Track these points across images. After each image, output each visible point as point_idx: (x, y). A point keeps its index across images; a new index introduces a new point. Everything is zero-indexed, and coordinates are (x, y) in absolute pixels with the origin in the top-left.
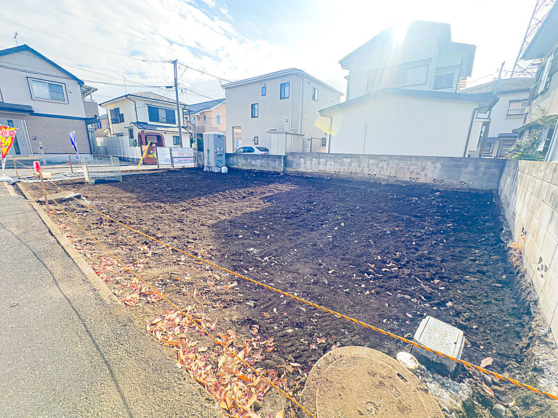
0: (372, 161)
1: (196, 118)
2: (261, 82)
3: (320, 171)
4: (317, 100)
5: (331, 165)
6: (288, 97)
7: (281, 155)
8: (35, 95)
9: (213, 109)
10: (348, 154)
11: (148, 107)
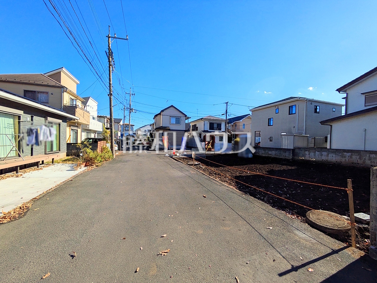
0: (373, 156)
1: (231, 126)
2: (275, 106)
3: (323, 160)
4: (319, 113)
5: (332, 157)
6: (295, 114)
7: (291, 149)
8: (171, 123)
9: (241, 121)
10: (347, 150)
11: (209, 123)
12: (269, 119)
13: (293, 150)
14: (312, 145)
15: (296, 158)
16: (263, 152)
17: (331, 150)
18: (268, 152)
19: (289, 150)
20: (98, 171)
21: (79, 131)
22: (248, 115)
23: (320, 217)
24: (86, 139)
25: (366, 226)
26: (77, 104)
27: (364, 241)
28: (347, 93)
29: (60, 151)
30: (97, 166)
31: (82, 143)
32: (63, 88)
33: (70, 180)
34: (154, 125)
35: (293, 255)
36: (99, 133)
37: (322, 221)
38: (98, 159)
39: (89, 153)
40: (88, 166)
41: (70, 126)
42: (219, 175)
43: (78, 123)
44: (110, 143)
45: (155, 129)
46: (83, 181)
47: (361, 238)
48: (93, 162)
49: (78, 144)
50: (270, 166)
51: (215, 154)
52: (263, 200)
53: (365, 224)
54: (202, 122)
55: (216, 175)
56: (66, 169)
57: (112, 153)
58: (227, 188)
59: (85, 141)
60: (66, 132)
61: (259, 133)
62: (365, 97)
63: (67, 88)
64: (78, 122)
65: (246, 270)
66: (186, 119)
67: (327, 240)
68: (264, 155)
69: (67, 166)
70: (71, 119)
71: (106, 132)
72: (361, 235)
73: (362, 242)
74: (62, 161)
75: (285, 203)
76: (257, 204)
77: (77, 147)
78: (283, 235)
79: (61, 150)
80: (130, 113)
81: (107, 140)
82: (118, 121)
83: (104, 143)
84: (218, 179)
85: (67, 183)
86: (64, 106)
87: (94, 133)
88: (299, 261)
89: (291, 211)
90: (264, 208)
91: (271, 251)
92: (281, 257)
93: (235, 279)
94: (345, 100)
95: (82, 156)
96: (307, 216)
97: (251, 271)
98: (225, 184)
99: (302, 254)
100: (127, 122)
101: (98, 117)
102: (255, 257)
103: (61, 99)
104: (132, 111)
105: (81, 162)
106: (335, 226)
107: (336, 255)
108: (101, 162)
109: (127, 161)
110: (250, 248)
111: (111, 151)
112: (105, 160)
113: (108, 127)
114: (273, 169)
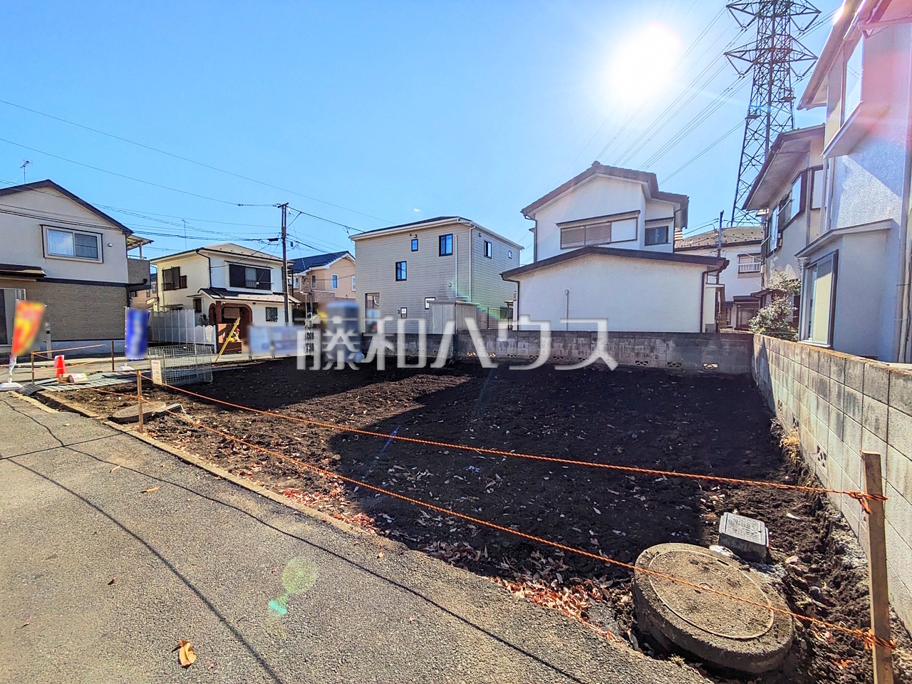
0: (581, 340)
1: (300, 280)
2: (410, 233)
3: (508, 355)
4: (491, 258)
5: (524, 347)
6: (451, 254)
8: (50, 250)
11: (230, 265)
14: (483, 326)
17: (519, 334)
22: (344, 253)
28: (536, 219)
54: (202, 262)
61: (372, 299)
62: (562, 232)
66: (129, 245)
94: (533, 233)
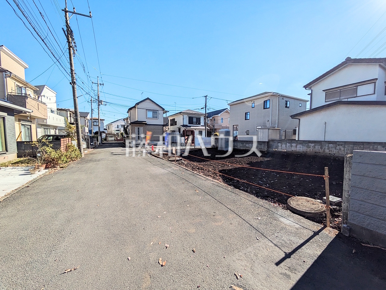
0: (331, 145)
1: (210, 120)
2: (251, 100)
3: (292, 151)
4: (289, 107)
5: (300, 147)
6: (269, 108)
7: (265, 142)
8: (148, 117)
9: (219, 115)
10: (312, 141)
11: (189, 117)
12: (246, 113)
13: (268, 142)
14: (283, 138)
15: (271, 150)
16: (241, 145)
17: (299, 142)
18: (245, 145)
19: (264, 142)
20: (63, 173)
21: (34, 126)
22: (226, 109)
23: (299, 203)
24: (44, 136)
25: (335, 207)
26: (28, 94)
27: (335, 220)
28: (312, 89)
29: (7, 151)
30: (61, 168)
31: (39, 141)
32: (6, 72)
33: (26, 187)
34: (127, 119)
35: (283, 242)
36: (61, 129)
37: (301, 206)
38: (62, 159)
39: (50, 152)
40: (49, 168)
41: (19, 120)
42: (202, 169)
43: (31, 117)
44: (77, 141)
45: (130, 124)
46: (44, 187)
47: (332, 218)
48: (56, 163)
49: (34, 142)
50: (249, 158)
51: (195, 149)
52: (246, 191)
53: (334, 205)
54: (181, 117)
55: (199, 170)
56: (19, 173)
57: (80, 151)
58: (213, 183)
59: (42, 139)
60: (15, 128)
61: (236, 126)
62: (326, 94)
63: (10, 72)
64: (31, 115)
65: (243, 264)
66: (164, 113)
67: (307, 224)
68: (242, 148)
69: (20, 169)
70: (21, 112)
71: (70, 128)
72: (331, 216)
73: (333, 222)
74: (12, 164)
75: (266, 192)
76: (243, 195)
77: (32, 145)
78: (271, 223)
79: (9, 150)
80: (99, 106)
81: (73, 137)
82: (84, 115)
83: (69, 140)
84: (202, 174)
85: (22, 190)
86: (8, 96)
87: (55, 130)
88: (288, 247)
89: (273, 200)
90: (250, 199)
91: (263, 241)
92: (273, 245)
93: (235, 276)
94: (310, 96)
95: (41, 157)
96: (288, 203)
97: (248, 265)
98: (210, 179)
99: (289, 239)
100: (95, 116)
101: (58, 109)
102: (249, 249)
103: (4, 86)
104: (102, 103)
105: (40, 164)
106: (312, 210)
107: (317, 236)
108: (67, 162)
109: (99, 161)
110: (244, 241)
111: (79, 149)
112: (72, 159)
113: (72, 122)
114: (251, 161)
